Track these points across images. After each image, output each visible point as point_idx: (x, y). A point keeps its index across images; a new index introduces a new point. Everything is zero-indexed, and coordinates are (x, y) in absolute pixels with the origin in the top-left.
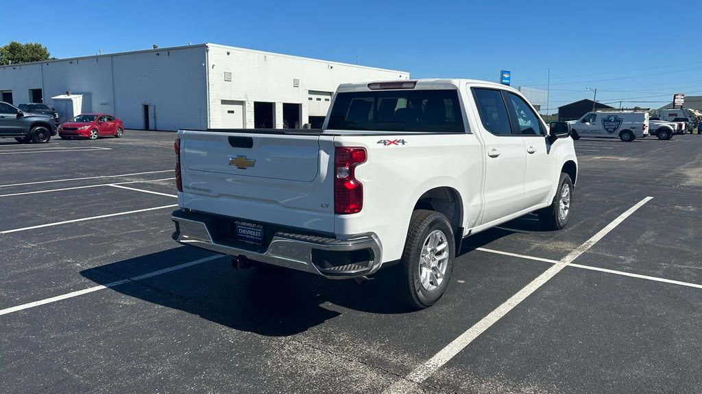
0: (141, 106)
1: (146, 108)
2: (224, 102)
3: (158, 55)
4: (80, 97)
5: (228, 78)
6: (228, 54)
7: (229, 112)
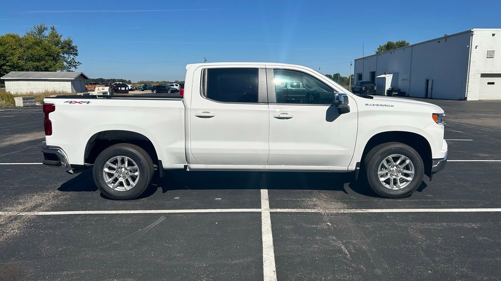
0: (425, 80)
1: (427, 81)
2: (483, 75)
3: (439, 42)
4: (392, 75)
5: (490, 55)
6: (493, 35)
7: (489, 83)
